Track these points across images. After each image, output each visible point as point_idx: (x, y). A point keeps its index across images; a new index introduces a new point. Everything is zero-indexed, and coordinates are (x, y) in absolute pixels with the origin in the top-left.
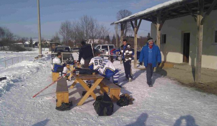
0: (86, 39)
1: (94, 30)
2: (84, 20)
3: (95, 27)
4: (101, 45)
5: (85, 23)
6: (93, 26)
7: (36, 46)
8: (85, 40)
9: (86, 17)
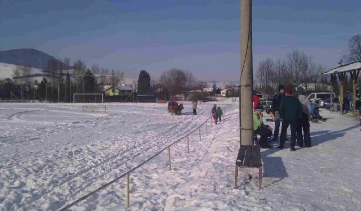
0: (295, 84)
1: (307, 71)
2: (294, 58)
3: (309, 66)
4: (316, 94)
5: (294, 61)
6: (306, 66)
7: (218, 95)
8: (294, 86)
9: (297, 53)
